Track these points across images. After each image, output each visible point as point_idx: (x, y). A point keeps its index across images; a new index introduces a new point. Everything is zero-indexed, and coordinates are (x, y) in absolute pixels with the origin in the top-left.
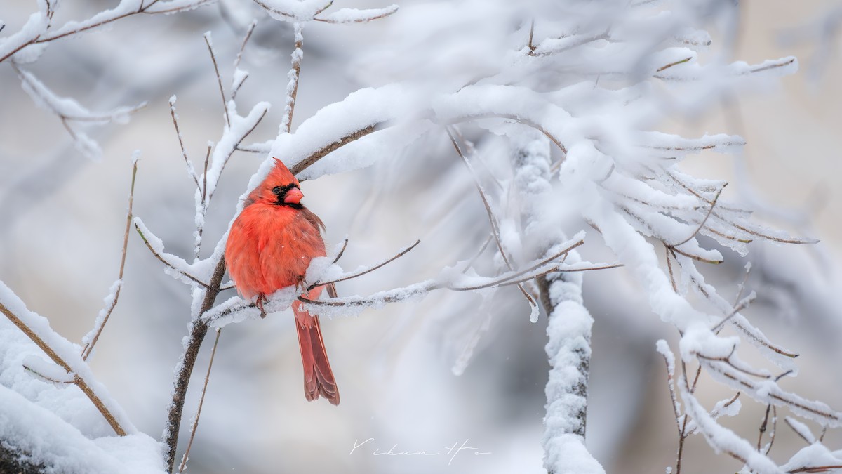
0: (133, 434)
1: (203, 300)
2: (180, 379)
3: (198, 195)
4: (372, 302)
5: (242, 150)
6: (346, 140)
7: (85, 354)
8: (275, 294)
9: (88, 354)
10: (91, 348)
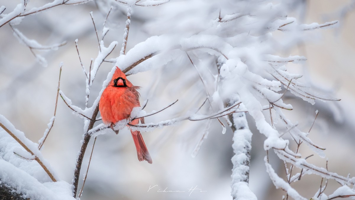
0: (59, 181)
1: (89, 125)
2: (79, 158)
3: (87, 81)
4: (158, 126)
5: (106, 61)
6: (146, 58)
7: (39, 147)
8: (118, 122)
9: (41, 148)
10: (42, 145)
